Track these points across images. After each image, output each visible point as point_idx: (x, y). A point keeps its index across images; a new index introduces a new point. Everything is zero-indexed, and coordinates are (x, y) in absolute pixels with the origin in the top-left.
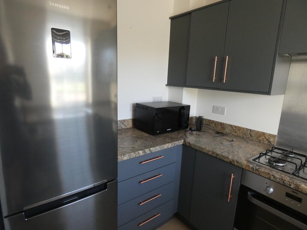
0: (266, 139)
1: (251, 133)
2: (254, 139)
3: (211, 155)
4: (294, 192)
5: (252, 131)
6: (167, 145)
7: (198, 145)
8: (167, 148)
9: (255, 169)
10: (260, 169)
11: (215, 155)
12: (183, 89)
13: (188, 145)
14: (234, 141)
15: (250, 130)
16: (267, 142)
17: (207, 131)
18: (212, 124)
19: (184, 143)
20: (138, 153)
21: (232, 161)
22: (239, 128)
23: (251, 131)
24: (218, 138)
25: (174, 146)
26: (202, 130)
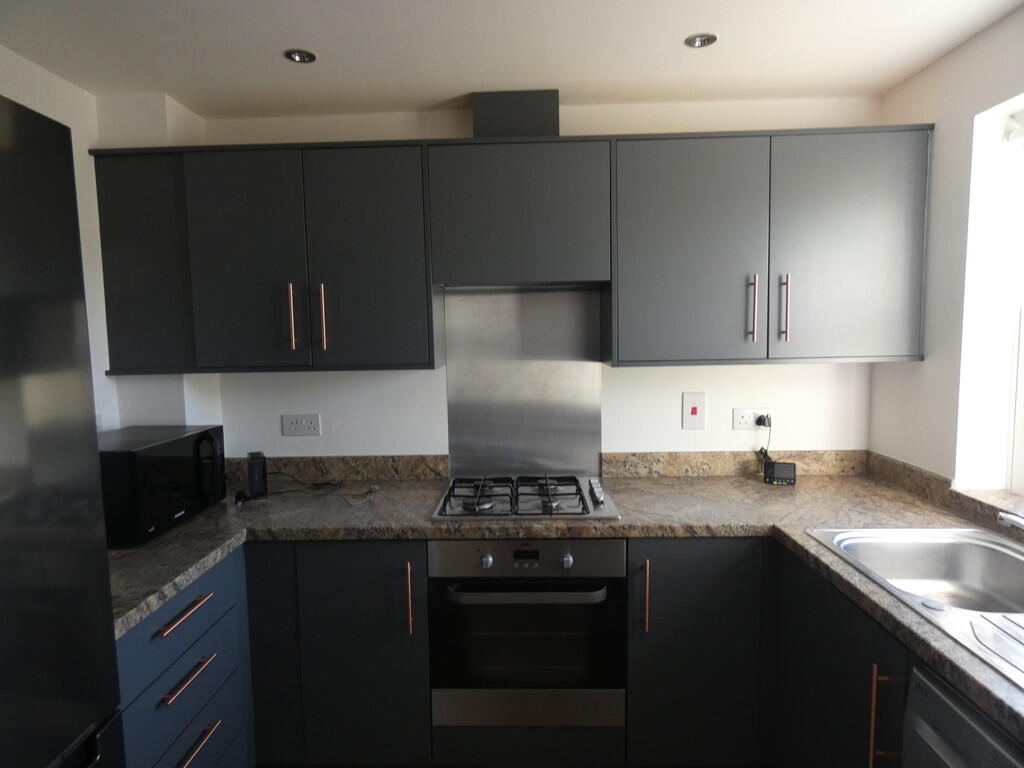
0: (430, 468)
1: (395, 466)
2: (405, 477)
3: (344, 541)
4: (524, 545)
5: (396, 459)
6: (213, 554)
7: (300, 526)
8: (212, 564)
9: (453, 531)
10: (463, 527)
11: (354, 537)
12: (182, 379)
13: (268, 538)
14: (376, 491)
15: (393, 457)
16: (433, 474)
17: (285, 490)
18: (288, 468)
19: (251, 538)
20: (146, 604)
21: (400, 532)
22: (365, 461)
23: (394, 461)
24: (329, 497)
25: (229, 553)
26: (269, 490)
